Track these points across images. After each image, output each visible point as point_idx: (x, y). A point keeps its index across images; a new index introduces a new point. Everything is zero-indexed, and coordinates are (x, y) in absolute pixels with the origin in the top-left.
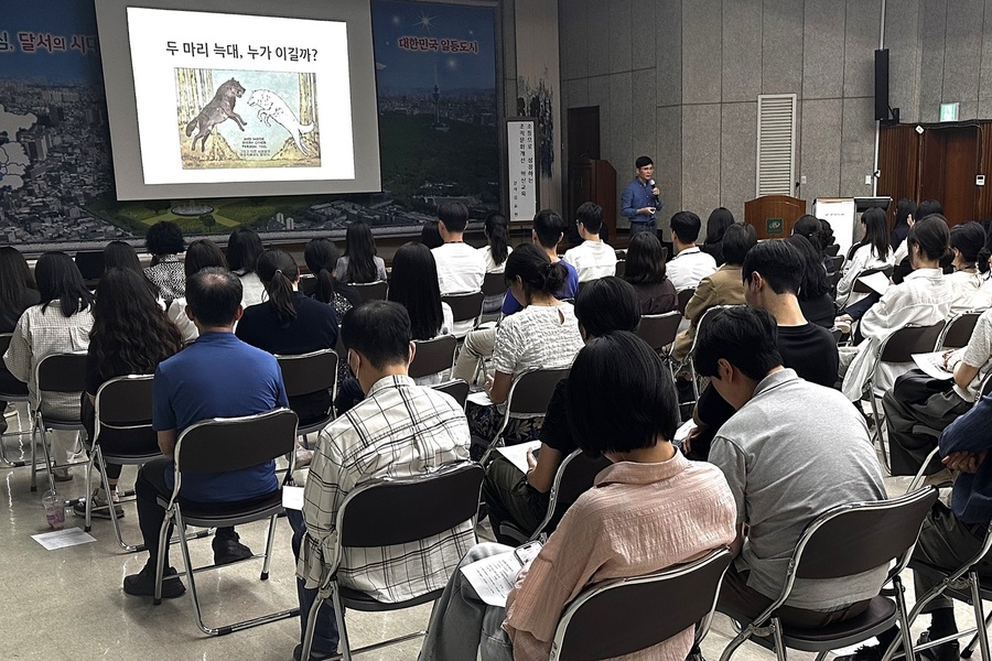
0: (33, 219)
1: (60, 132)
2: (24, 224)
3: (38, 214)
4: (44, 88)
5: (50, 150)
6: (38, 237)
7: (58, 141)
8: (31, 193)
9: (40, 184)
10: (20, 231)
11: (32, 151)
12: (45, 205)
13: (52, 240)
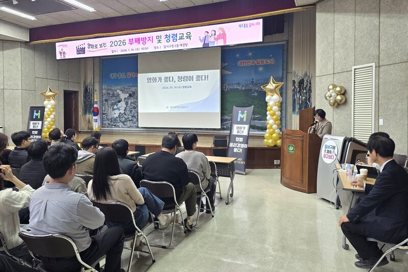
0: (125, 122)
1: (133, 98)
2: (123, 122)
3: (126, 120)
4: (131, 87)
5: (131, 103)
6: (126, 126)
7: (133, 101)
8: (125, 114)
9: (128, 112)
10: (122, 124)
11: (127, 104)
12: (128, 118)
13: (129, 127)
